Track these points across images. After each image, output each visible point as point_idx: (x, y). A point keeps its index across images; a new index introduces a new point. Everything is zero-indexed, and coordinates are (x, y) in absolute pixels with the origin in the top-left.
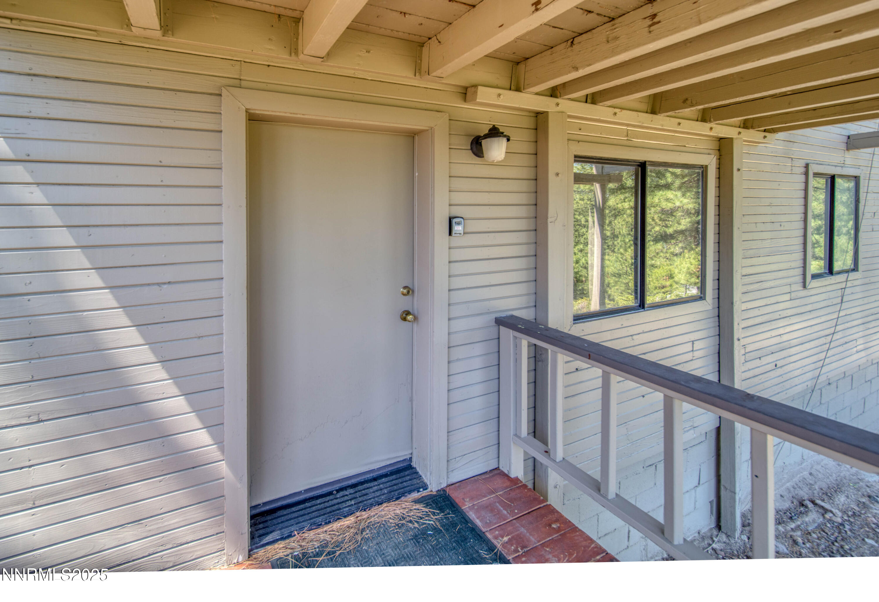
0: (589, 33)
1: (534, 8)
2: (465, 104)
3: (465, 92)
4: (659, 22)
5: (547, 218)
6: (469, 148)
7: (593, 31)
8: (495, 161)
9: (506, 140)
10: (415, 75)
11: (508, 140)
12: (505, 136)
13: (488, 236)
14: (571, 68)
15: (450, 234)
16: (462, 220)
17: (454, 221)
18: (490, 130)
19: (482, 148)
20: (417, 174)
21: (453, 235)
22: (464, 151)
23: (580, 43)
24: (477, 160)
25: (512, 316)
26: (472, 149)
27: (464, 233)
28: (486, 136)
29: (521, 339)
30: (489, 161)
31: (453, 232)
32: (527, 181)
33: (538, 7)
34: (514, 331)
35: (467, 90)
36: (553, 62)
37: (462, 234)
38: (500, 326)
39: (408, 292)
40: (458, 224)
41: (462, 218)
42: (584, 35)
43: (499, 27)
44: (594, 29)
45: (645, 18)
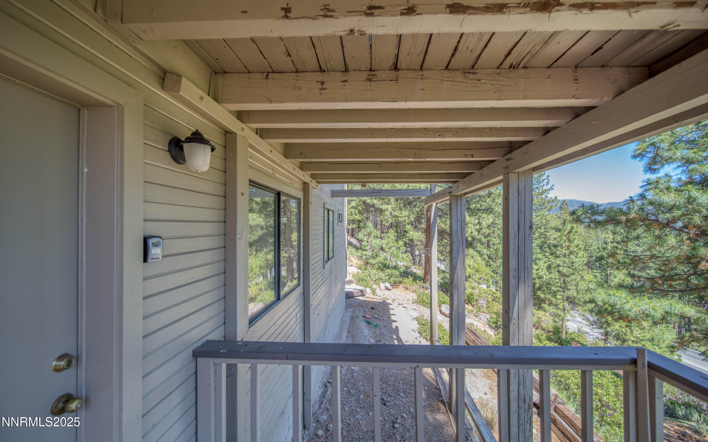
0: (280, 74)
1: (283, 13)
2: (163, 92)
3: (163, 77)
4: (326, 89)
5: (236, 235)
6: (167, 149)
7: (283, 74)
8: (199, 171)
9: (210, 150)
10: (95, 10)
11: (213, 150)
12: (211, 145)
13: (186, 258)
14: (266, 99)
15: (145, 260)
16: (160, 240)
17: (151, 241)
18: (194, 134)
19: (184, 154)
20: (86, 170)
21: (150, 260)
22: (161, 151)
23: (273, 79)
24: (175, 167)
25: (208, 342)
26: (169, 151)
27: (164, 257)
28: (189, 140)
29: (221, 364)
30: (193, 170)
31: (150, 257)
32: (219, 197)
33: (288, 15)
34: (214, 359)
35: (165, 75)
36: (250, 87)
37: (160, 257)
38: (198, 359)
39: (69, 364)
40: (156, 245)
41: (160, 237)
42: (276, 74)
43: (242, 12)
44: (284, 72)
45: (318, 82)
